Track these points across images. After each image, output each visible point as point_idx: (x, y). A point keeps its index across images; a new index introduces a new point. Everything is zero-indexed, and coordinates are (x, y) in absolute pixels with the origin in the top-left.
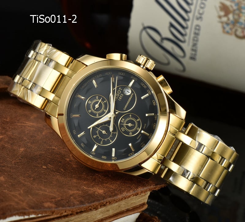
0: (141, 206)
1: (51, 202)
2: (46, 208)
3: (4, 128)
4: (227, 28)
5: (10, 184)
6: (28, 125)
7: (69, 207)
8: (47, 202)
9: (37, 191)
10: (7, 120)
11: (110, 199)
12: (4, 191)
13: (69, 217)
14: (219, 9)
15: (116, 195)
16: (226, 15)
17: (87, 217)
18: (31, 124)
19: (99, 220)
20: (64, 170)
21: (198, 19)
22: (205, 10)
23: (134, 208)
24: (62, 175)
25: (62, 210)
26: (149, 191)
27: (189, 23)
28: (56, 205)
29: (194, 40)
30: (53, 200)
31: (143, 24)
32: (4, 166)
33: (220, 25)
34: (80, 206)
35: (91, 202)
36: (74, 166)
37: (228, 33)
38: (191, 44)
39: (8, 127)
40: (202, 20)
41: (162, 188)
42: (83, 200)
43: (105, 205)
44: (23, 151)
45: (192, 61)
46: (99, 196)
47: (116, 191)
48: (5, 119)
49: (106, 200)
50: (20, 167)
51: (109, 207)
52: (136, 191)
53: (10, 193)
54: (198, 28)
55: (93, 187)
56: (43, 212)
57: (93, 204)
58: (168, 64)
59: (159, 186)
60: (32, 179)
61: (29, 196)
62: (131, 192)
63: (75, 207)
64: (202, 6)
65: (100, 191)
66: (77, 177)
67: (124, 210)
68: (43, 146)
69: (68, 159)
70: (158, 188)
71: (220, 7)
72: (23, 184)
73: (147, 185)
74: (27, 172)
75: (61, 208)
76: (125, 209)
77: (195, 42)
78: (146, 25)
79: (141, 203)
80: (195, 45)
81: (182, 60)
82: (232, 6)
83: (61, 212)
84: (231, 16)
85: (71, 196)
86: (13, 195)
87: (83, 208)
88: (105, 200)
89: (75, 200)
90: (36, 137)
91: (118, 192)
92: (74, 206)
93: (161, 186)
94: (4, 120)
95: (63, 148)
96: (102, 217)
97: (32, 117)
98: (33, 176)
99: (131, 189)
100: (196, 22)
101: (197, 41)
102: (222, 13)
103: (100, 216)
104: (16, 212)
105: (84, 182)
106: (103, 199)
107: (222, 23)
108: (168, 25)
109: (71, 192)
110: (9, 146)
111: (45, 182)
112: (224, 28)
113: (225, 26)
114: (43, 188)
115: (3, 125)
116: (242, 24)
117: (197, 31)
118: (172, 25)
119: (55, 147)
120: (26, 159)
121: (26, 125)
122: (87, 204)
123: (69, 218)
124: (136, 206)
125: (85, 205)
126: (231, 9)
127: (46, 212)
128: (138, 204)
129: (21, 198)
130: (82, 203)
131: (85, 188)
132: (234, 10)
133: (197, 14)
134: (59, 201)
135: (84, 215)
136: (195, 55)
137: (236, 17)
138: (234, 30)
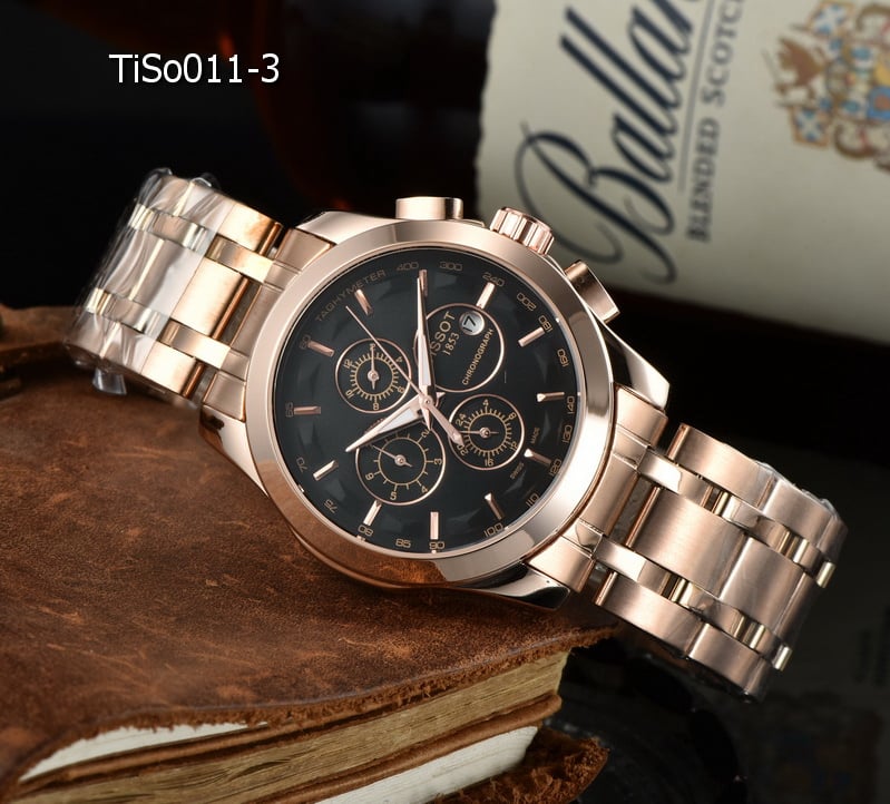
0: (541, 702)
1: (240, 684)
2: (224, 701)
3: (71, 470)
4: (810, 125)
5: (102, 632)
6: (148, 456)
7: (301, 698)
8: (227, 683)
9: (192, 654)
10: (81, 445)
11: (432, 673)
12: (85, 653)
13: (304, 740)
14: (776, 62)
15: (452, 661)
16: (803, 80)
17: (364, 740)
18: (160, 452)
19: (403, 750)
20: (277, 590)
21: (707, 99)
22: (732, 66)
23: (517, 711)
24: (273, 604)
25: (277, 709)
26: (561, 650)
27: (679, 115)
28: (259, 693)
29: (698, 170)
30: (248, 679)
31: (524, 127)
32: (78, 584)
33: (783, 117)
34: (335, 698)
35: (372, 685)
36: (308, 577)
37: (811, 140)
38: (690, 185)
39: (84, 467)
40: (721, 103)
41: (604, 639)
42: (345, 678)
43: (417, 699)
44: (139, 536)
45: (696, 244)
46: (396, 666)
47: (453, 648)
48: (72, 442)
49: (422, 676)
50: (130, 584)
51: (434, 705)
52: (519, 650)
53: (105, 657)
54: (709, 128)
55: (374, 638)
56: (215, 715)
57: (379, 688)
58: (617, 257)
59: (593, 633)
60: (173, 619)
61: (167, 665)
62: (503, 653)
63: (318, 700)
64: (721, 54)
65: (397, 648)
66: (321, 610)
67: (483, 718)
68: (204, 520)
69: (288, 558)
70: (589, 639)
71: (781, 56)
72: (145, 633)
73: (553, 630)
74: (156, 600)
75: (272, 703)
76: (486, 713)
77: (703, 178)
78: (536, 127)
79: (541, 693)
80: (702, 187)
81: (660, 240)
82: (820, 51)
83: (275, 716)
84: (818, 84)
85: (305, 666)
86: (116, 666)
87: (345, 701)
88: (417, 678)
89: (318, 679)
90: (177, 493)
91: (459, 651)
92: (315, 697)
93: (599, 633)
94: (70, 446)
95: (271, 523)
96: (413, 742)
97: (161, 433)
98: (175, 609)
99: (502, 642)
100: (703, 111)
101: (710, 172)
102: (789, 76)
103: (404, 737)
104: (129, 712)
105: (346, 626)
106: (412, 674)
107: (790, 107)
108: (609, 124)
109: (304, 656)
110: (90, 524)
111: (216, 627)
112: (797, 125)
113: (801, 116)
114: (212, 645)
115: (65, 459)
116: (856, 107)
117: (707, 141)
118: (621, 125)
119: (244, 521)
120: (147, 561)
121: (141, 456)
122: (358, 690)
123: (303, 743)
124: (524, 703)
125: (351, 694)
126: (818, 60)
127: (227, 714)
128: (530, 696)
129: (141, 671)
130: (341, 686)
131: (349, 641)
132: (829, 64)
133: (703, 83)
134: (265, 681)
135: (353, 731)
136: (706, 220)
137: (836, 85)
138: (831, 130)
